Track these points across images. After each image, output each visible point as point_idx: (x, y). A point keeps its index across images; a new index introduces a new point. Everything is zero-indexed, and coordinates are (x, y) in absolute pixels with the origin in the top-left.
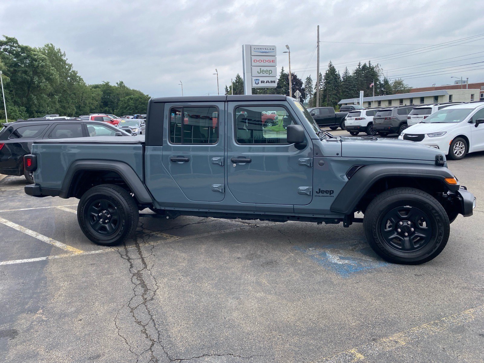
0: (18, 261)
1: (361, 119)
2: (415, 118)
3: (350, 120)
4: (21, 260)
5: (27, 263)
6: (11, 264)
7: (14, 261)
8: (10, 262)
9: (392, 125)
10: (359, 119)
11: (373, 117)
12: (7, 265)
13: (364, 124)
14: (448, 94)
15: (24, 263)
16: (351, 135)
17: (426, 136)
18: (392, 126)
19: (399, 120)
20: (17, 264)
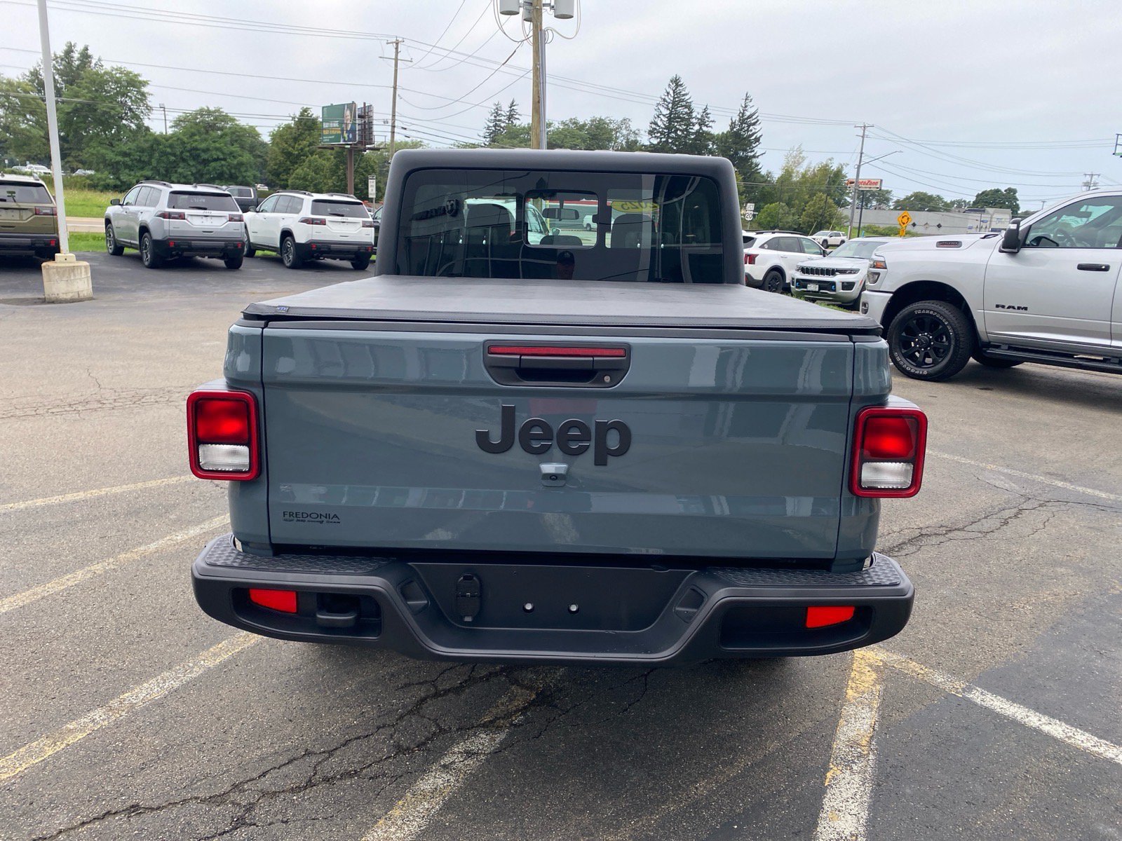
0: (1057, 729)
4: (1046, 728)
5: (1037, 709)
6: (1086, 730)
7: (1069, 738)
8: (1083, 740)
12: (1101, 737)
15: (1044, 714)
20: (1067, 722)
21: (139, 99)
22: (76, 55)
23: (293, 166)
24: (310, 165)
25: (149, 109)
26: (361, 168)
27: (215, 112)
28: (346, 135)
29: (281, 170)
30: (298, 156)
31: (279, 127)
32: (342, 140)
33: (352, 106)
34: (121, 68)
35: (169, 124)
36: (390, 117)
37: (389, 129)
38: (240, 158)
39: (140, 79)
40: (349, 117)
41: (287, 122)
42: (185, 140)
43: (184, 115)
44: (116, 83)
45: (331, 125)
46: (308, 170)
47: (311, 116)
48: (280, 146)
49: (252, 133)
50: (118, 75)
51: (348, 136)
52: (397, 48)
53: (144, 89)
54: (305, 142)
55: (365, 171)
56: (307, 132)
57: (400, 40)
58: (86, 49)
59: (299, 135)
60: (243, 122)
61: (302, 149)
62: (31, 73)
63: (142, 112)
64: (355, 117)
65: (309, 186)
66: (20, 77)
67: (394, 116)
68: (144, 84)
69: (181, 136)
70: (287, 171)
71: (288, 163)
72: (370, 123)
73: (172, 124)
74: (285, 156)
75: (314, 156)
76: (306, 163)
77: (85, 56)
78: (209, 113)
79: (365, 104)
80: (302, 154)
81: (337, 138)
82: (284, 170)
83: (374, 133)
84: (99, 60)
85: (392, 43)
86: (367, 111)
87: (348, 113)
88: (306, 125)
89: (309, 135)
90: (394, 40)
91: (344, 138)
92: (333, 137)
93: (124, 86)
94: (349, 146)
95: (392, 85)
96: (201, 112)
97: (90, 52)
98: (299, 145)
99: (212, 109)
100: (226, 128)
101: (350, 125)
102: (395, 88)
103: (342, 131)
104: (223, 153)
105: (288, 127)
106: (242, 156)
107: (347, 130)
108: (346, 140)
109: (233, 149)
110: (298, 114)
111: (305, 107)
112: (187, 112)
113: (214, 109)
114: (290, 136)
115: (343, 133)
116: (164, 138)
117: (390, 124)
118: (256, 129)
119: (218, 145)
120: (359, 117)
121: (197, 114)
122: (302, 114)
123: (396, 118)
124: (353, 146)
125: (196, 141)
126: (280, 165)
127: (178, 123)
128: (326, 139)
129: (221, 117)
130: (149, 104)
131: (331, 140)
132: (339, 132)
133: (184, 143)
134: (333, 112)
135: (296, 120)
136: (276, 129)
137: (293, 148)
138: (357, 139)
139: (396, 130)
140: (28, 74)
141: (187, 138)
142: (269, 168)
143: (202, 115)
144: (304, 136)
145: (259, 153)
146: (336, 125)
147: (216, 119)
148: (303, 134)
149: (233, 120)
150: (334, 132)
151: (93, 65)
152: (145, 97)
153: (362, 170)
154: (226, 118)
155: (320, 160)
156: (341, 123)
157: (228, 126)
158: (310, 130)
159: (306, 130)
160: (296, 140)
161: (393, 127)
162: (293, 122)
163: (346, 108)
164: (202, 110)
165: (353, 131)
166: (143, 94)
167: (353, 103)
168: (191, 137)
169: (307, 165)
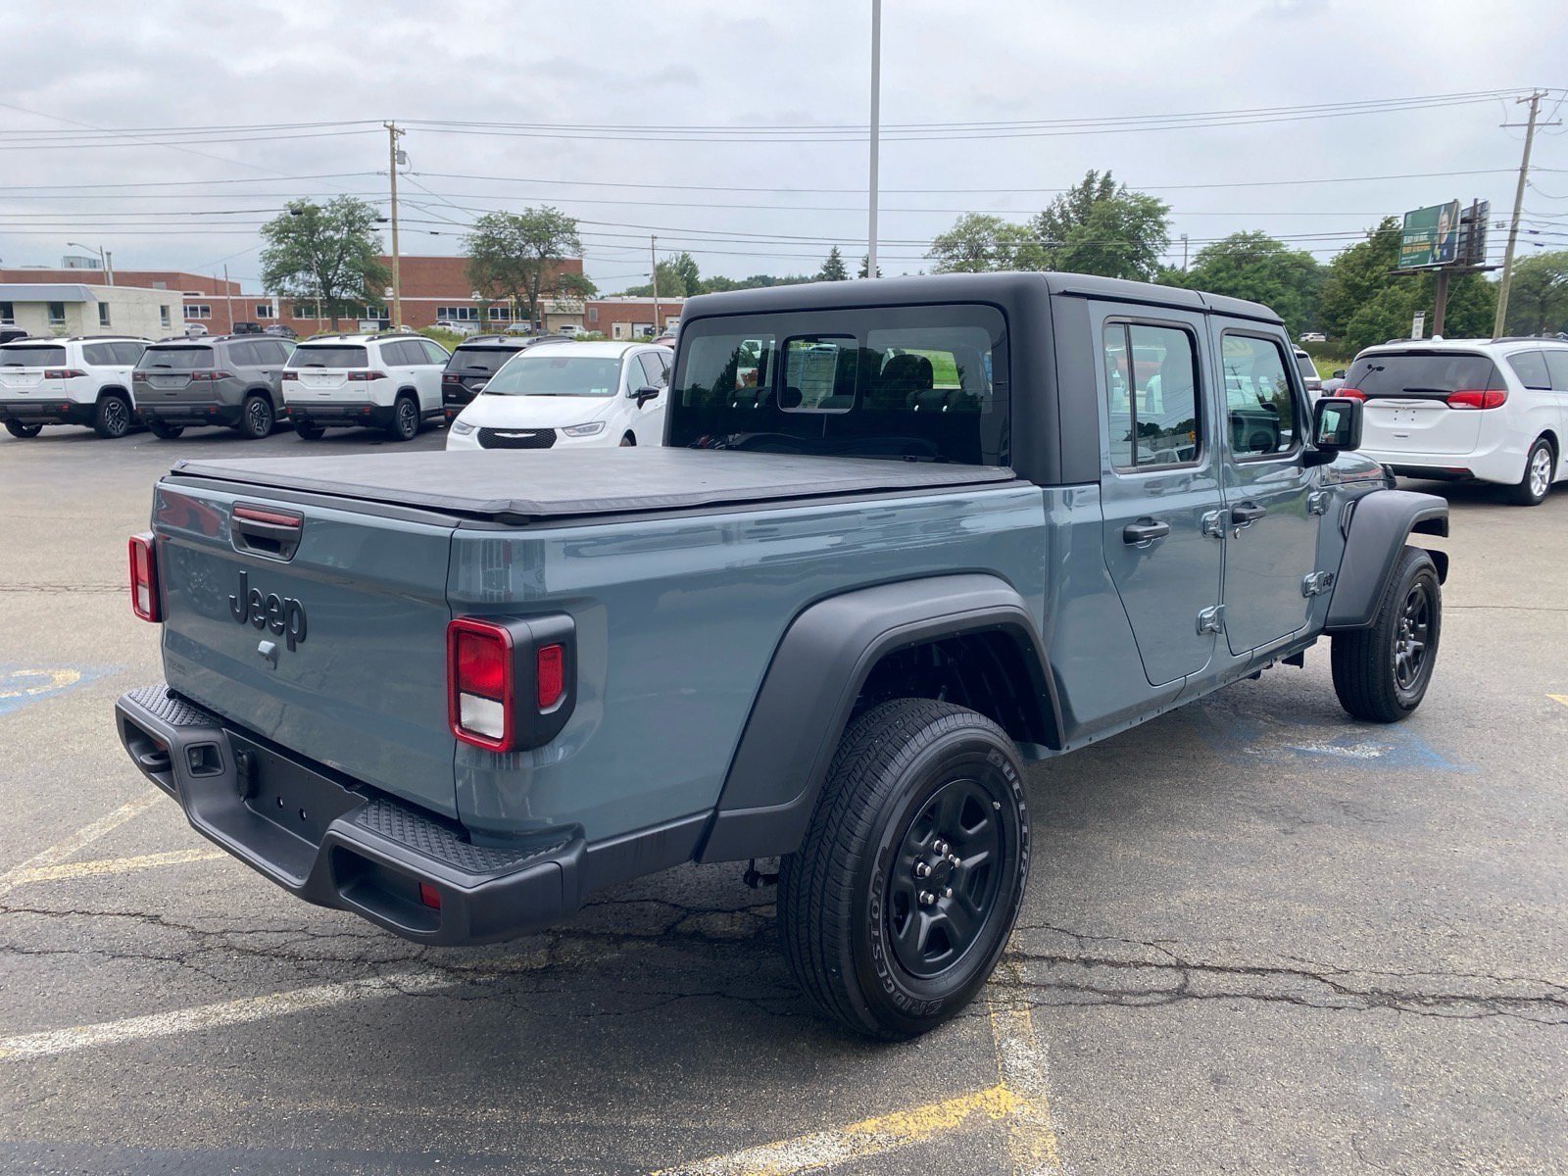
1: (74, 374)
2: (316, 378)
3: (15, 378)
9: (223, 401)
10: (64, 375)
11: (131, 368)
13: (85, 392)
14: (95, 299)
16: (14, 437)
17: (558, 432)
18: (221, 404)
19: (243, 383)
21: (1155, 230)
22: (1096, 186)
23: (1359, 303)
24: (1384, 302)
25: (1167, 242)
26: (1466, 300)
27: (1253, 237)
28: (1437, 252)
29: (1341, 310)
30: (1369, 289)
31: (1348, 250)
32: (1430, 259)
33: (1452, 207)
34: (1137, 195)
35: (1190, 260)
36: (1511, 217)
37: (1507, 235)
38: (1281, 298)
39: (1160, 205)
40: (1446, 224)
41: (1360, 241)
42: (1207, 279)
43: (1211, 245)
44: (1130, 214)
45: (1416, 239)
46: (1380, 309)
47: (1397, 228)
48: (1343, 276)
49: (1304, 263)
50: (1133, 204)
51: (1441, 253)
52: (1533, 108)
53: (1163, 218)
54: (1382, 268)
55: (1472, 304)
56: (1388, 253)
57: (1541, 92)
58: (1108, 175)
59: (1375, 258)
60: (1293, 248)
61: (1376, 279)
62: (1044, 214)
63: (1157, 248)
64: (1455, 222)
65: (1377, 332)
66: (1032, 221)
67: (1516, 214)
68: (1164, 211)
69: (1202, 275)
70: (1349, 313)
71: (1352, 299)
72: (1482, 230)
73: (1194, 259)
74: (1349, 291)
75: (1393, 287)
76: (1378, 299)
77: (1107, 184)
78: (1245, 239)
79: (1476, 200)
80: (1375, 285)
81: (1424, 256)
82: (1345, 311)
83: (1487, 245)
84: (1124, 187)
85: (1527, 100)
86: (1478, 211)
87: (1444, 218)
88: (1387, 240)
89: (1391, 256)
90: (1531, 95)
91: (1434, 256)
92: (1417, 256)
93: (1138, 217)
94: (1439, 268)
95: (1520, 165)
96: (1234, 240)
97: (1112, 179)
98: (1372, 273)
99: (1250, 233)
100: (1266, 257)
101: (1446, 236)
102: (1523, 171)
103: (1433, 245)
104: (1256, 293)
105: (1361, 247)
106: (1284, 295)
107: (1440, 245)
108: (1438, 258)
109: (1270, 285)
110: (1377, 227)
111: (1389, 216)
112: (1215, 241)
113: (1252, 234)
114: (1359, 261)
115: (1433, 250)
116: (1180, 279)
117: (1509, 228)
118: (1312, 255)
119: (1250, 282)
120: (1463, 221)
121: (1228, 243)
122: (1383, 227)
123: (1521, 217)
124: (1445, 267)
125: (1222, 279)
126: (1340, 303)
127: (1201, 257)
128: (1405, 261)
129: (1260, 243)
130: (1168, 236)
131: (1413, 262)
132: (1428, 248)
133: (1205, 283)
134: (1422, 218)
135: (1374, 235)
136: (1343, 252)
137: (1363, 277)
138: (1455, 256)
139: (1518, 236)
140: (1040, 215)
141: (1210, 277)
142: (1322, 309)
143: (1235, 244)
144: (1382, 259)
145: (1311, 289)
146: (1424, 238)
147: (1253, 247)
148: (1382, 255)
149: (1278, 245)
150: (1419, 249)
151: (1114, 194)
152: (1164, 227)
153: (1466, 303)
154: (1269, 244)
155: (1401, 292)
156: (1431, 235)
157: (1270, 255)
158: (1391, 249)
159: (1386, 249)
160: (1368, 265)
161: (1514, 231)
162: (1368, 239)
163: (1442, 211)
164: (1235, 237)
165: (1449, 245)
166: (1161, 225)
167: (1456, 201)
168: (1216, 274)
169: (1380, 301)
